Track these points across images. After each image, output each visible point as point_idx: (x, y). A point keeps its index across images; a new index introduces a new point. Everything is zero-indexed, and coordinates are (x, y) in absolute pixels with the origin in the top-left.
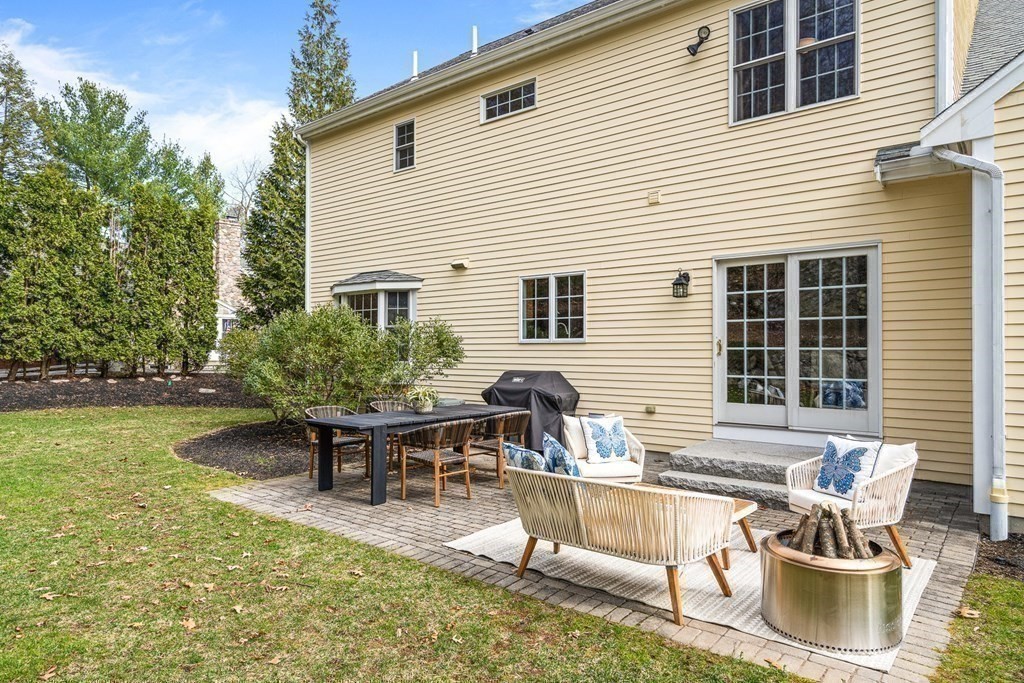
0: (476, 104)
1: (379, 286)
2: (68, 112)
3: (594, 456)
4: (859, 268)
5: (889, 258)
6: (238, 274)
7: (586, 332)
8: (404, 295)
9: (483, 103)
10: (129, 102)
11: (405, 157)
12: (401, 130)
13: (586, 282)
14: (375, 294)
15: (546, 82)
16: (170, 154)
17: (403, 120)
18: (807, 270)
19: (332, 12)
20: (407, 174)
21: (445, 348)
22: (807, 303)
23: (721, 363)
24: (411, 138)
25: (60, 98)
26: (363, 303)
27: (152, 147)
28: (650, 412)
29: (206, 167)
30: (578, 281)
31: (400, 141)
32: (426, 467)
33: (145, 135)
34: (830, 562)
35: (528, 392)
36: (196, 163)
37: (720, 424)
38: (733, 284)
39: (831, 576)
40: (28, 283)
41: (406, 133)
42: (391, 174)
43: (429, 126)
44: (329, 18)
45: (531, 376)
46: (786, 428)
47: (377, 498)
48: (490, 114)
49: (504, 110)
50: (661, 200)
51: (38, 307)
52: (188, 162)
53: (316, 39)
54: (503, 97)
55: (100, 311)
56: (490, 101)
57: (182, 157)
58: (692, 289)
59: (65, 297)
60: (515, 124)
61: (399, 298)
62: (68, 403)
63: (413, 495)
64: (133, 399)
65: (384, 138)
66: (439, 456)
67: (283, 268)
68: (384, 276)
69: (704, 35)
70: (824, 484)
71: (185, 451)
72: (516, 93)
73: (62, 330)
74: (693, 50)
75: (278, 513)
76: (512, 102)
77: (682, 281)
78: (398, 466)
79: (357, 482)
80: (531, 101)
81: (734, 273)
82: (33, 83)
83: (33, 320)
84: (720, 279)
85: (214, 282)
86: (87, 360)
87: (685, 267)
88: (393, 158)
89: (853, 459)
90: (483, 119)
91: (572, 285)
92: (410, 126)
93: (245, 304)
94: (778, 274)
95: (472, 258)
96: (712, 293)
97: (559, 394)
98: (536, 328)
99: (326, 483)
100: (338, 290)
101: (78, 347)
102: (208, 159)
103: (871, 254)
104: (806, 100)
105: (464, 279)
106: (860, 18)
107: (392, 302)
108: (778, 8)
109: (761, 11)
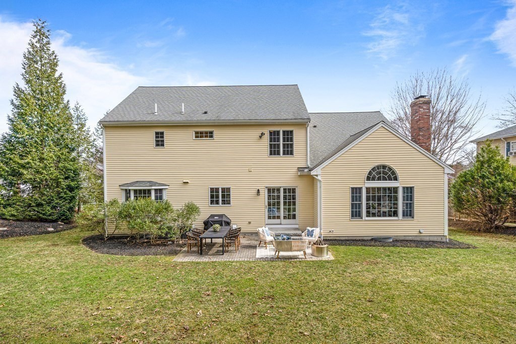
0: (191, 133)
1: (152, 188)
4: (294, 190)
5: (300, 189)
7: (231, 203)
8: (161, 190)
9: (194, 133)
11: (160, 143)
12: (157, 134)
13: (231, 190)
14: (150, 190)
15: (217, 133)
17: (158, 130)
18: (285, 190)
20: (160, 149)
22: (285, 197)
24: (162, 137)
26: (142, 193)
28: (250, 223)
30: (228, 189)
31: (158, 137)
35: (222, 221)
37: (267, 224)
38: (269, 192)
42: (153, 148)
43: (169, 135)
45: (220, 216)
46: (281, 224)
48: (196, 137)
49: (202, 137)
50: (252, 171)
54: (201, 133)
56: (197, 133)
58: (260, 193)
60: (205, 142)
61: (159, 192)
65: (149, 134)
68: (155, 184)
69: (263, 134)
70: (308, 236)
72: (206, 133)
74: (260, 137)
76: (204, 135)
77: (258, 191)
80: (212, 137)
81: (269, 190)
84: (266, 191)
87: (258, 188)
88: (154, 142)
89: (312, 231)
90: (193, 138)
91: (226, 190)
92: (162, 133)
94: (278, 190)
95: (190, 180)
96: (264, 194)
98: (214, 202)
103: (296, 188)
104: (284, 154)
105: (187, 186)
106: (294, 140)
107: (156, 193)
108: (278, 132)
109: (274, 132)
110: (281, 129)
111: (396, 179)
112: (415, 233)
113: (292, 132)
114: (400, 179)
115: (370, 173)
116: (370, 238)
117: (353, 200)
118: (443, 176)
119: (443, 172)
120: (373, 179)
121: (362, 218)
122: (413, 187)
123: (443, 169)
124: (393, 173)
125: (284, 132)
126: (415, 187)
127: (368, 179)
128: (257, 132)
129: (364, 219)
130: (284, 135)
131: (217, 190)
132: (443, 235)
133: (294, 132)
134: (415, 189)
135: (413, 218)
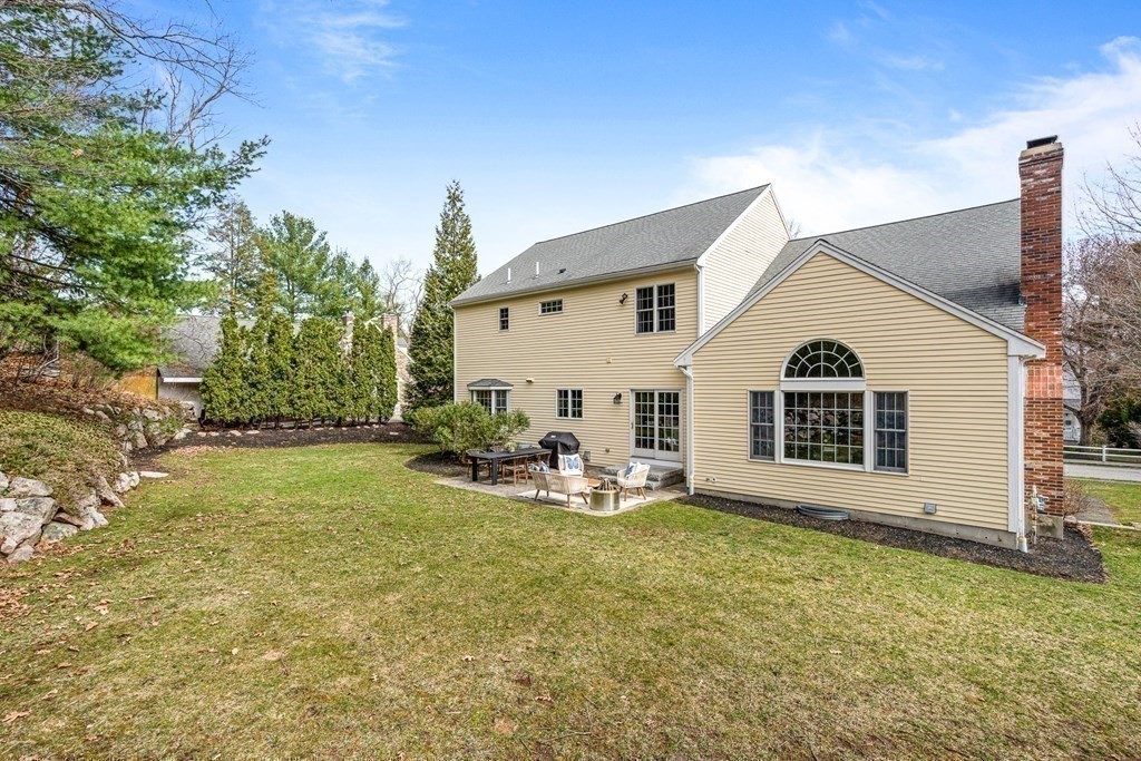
0: (536, 306)
1: (492, 388)
2: (275, 235)
3: (567, 468)
4: (676, 397)
5: (685, 394)
6: (406, 363)
7: (584, 416)
8: (505, 391)
9: (540, 305)
10: (315, 227)
11: (504, 325)
12: (502, 311)
13: (583, 393)
14: (490, 391)
15: (569, 302)
16: (341, 260)
17: (503, 306)
18: (661, 395)
19: (460, 201)
20: (505, 332)
21: (522, 421)
23: (633, 432)
24: (507, 316)
25: (270, 226)
26: (483, 396)
27: (331, 256)
28: (608, 451)
29: (366, 268)
30: (580, 392)
31: (502, 317)
32: (511, 473)
33: (326, 248)
34: (603, 492)
35: (557, 442)
36: (359, 264)
37: (632, 456)
38: (638, 399)
39: (602, 494)
40: (306, 378)
41: (504, 313)
42: (497, 332)
43: (516, 311)
44: (459, 204)
45: (558, 434)
46: (654, 458)
47: (494, 483)
48: (543, 311)
49: (549, 310)
50: (612, 361)
51: (311, 391)
52: (353, 265)
53: (451, 217)
54: (549, 304)
55: (339, 390)
56: (543, 305)
57: (349, 261)
58: (622, 400)
59: (324, 383)
60: (553, 318)
61: (502, 394)
62: (327, 442)
63: (507, 482)
64: (357, 439)
65: (493, 315)
66: (515, 468)
67: (434, 360)
68: (495, 382)
69: (625, 296)
71: (410, 465)
72: (554, 303)
73: (321, 402)
74: (622, 302)
75: (461, 487)
76: (552, 307)
77: (619, 396)
78: (501, 473)
79: (487, 478)
80: (560, 309)
81: (638, 395)
82: (255, 219)
83: (308, 397)
84: (632, 398)
85: (395, 369)
86: (331, 417)
87: (620, 391)
88: (499, 325)
90: (540, 313)
91: (578, 394)
92: (507, 310)
93: (411, 380)
94: (652, 395)
95: (535, 377)
96: (630, 402)
97: (570, 443)
98: (564, 413)
99: (475, 479)
100: (471, 388)
101: (328, 410)
102: (367, 261)
103: (680, 392)
104: (661, 329)
105: (533, 388)
106: (676, 302)
107: (498, 396)
108: (651, 289)
109: (666, 287)
110: (655, 284)
111: (858, 372)
112: (913, 510)
113: (672, 286)
114: (866, 371)
115: (794, 360)
116: (792, 506)
117: (755, 419)
118: (1004, 363)
119: (1004, 351)
120: (802, 373)
121: (774, 460)
122: (906, 393)
123: (1004, 345)
124: (852, 358)
125: (660, 288)
126: (910, 393)
127: (790, 373)
128: (617, 293)
129: (777, 462)
130: (660, 293)
131: (566, 392)
132: (1004, 528)
133: (676, 286)
134: (910, 398)
135: (906, 472)
